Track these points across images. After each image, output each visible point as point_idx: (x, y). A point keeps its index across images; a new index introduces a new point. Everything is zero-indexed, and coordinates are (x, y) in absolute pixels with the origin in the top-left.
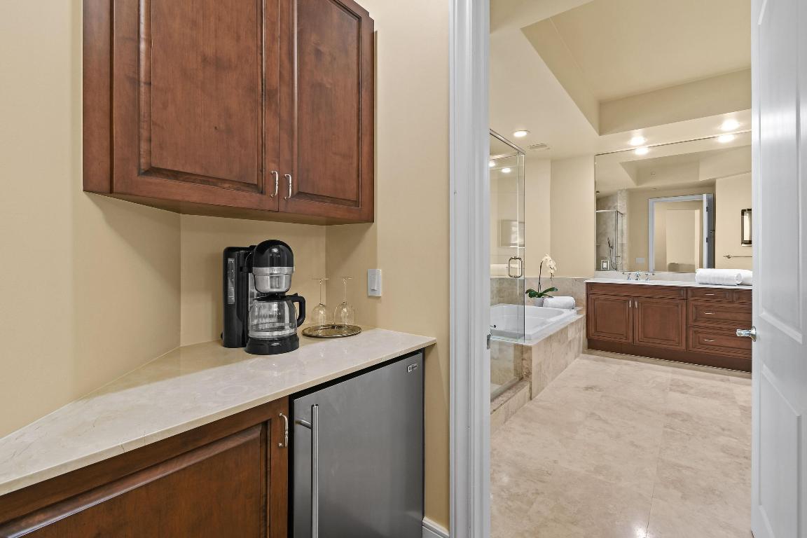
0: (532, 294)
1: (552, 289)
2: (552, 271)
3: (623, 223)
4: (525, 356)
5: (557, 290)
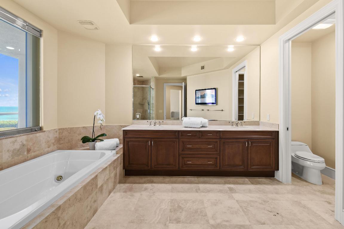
0: (85, 140)
1: (103, 135)
2: (102, 122)
3: (153, 93)
5: (106, 135)
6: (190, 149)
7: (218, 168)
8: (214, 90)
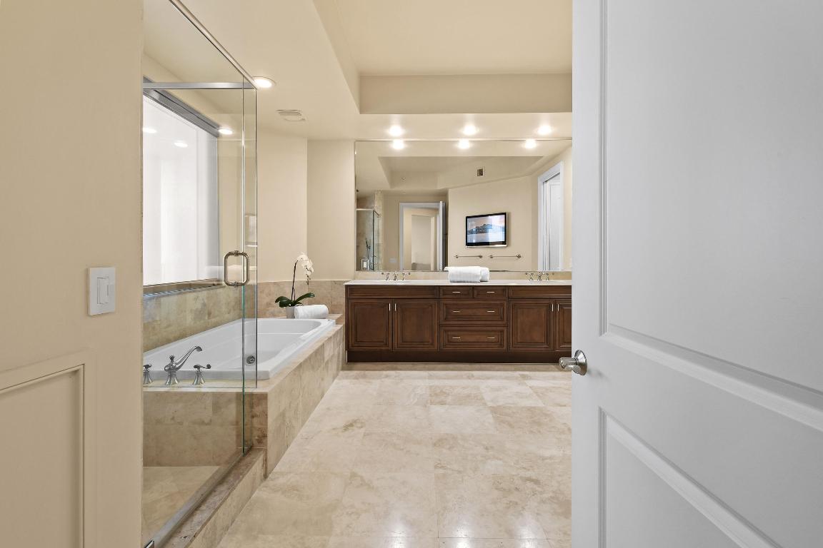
0: (283, 302)
1: (308, 295)
2: (309, 273)
4: (257, 410)
5: (314, 296)
6: (457, 316)
7: (505, 348)
8: (504, 216)
